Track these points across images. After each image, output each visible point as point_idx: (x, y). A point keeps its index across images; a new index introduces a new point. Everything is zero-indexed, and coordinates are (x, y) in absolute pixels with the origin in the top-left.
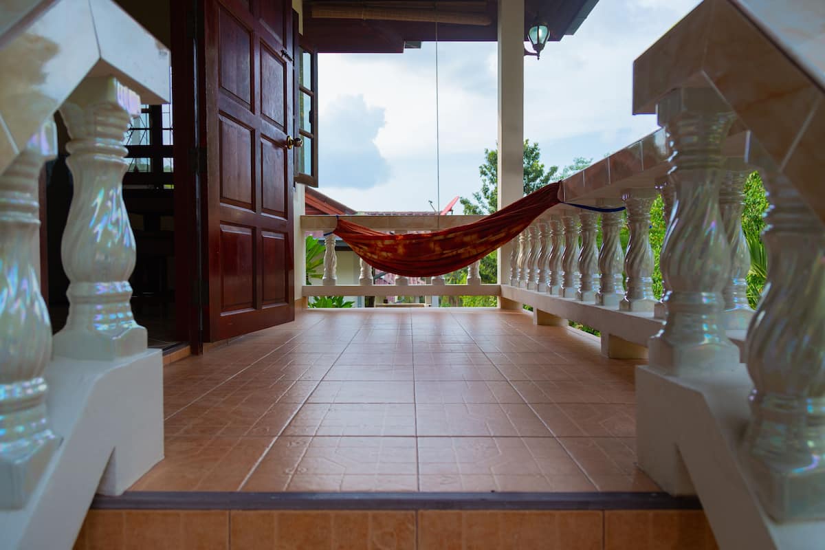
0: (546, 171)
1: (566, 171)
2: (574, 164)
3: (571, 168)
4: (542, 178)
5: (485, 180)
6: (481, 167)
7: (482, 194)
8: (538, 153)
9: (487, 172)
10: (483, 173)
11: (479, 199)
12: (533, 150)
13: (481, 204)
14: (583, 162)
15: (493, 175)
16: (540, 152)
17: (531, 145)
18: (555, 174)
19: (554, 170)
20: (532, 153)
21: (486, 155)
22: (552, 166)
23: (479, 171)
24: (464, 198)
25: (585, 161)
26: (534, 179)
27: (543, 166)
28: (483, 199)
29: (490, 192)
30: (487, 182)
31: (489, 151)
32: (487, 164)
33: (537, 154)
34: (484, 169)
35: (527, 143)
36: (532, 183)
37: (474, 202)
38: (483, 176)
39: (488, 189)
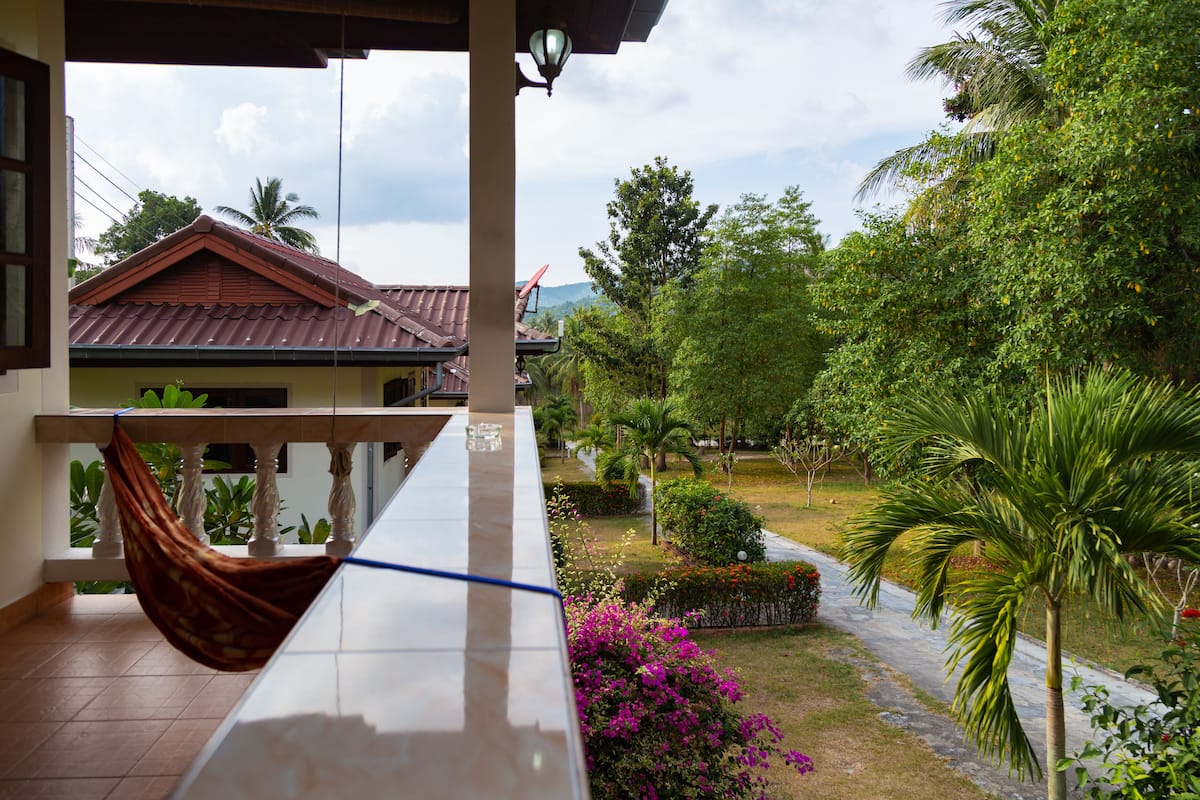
0: (702, 210)
1: (729, 212)
2: (740, 202)
3: (737, 208)
4: (697, 221)
5: (615, 224)
6: (608, 205)
7: (609, 244)
8: (692, 186)
9: (619, 211)
10: (613, 213)
11: (605, 250)
12: (684, 181)
13: (608, 258)
14: (754, 200)
15: (626, 216)
16: (693, 183)
17: (680, 174)
18: (714, 216)
19: (713, 209)
20: (681, 186)
21: (617, 188)
22: (711, 204)
23: (606, 210)
24: (585, 249)
25: (756, 198)
26: (686, 222)
27: (697, 203)
28: (612, 250)
29: (621, 241)
30: (618, 227)
31: (621, 182)
32: (617, 201)
33: (690, 187)
34: (613, 208)
35: (675, 171)
36: (683, 229)
37: (599, 255)
38: (612, 217)
39: (619, 236)
